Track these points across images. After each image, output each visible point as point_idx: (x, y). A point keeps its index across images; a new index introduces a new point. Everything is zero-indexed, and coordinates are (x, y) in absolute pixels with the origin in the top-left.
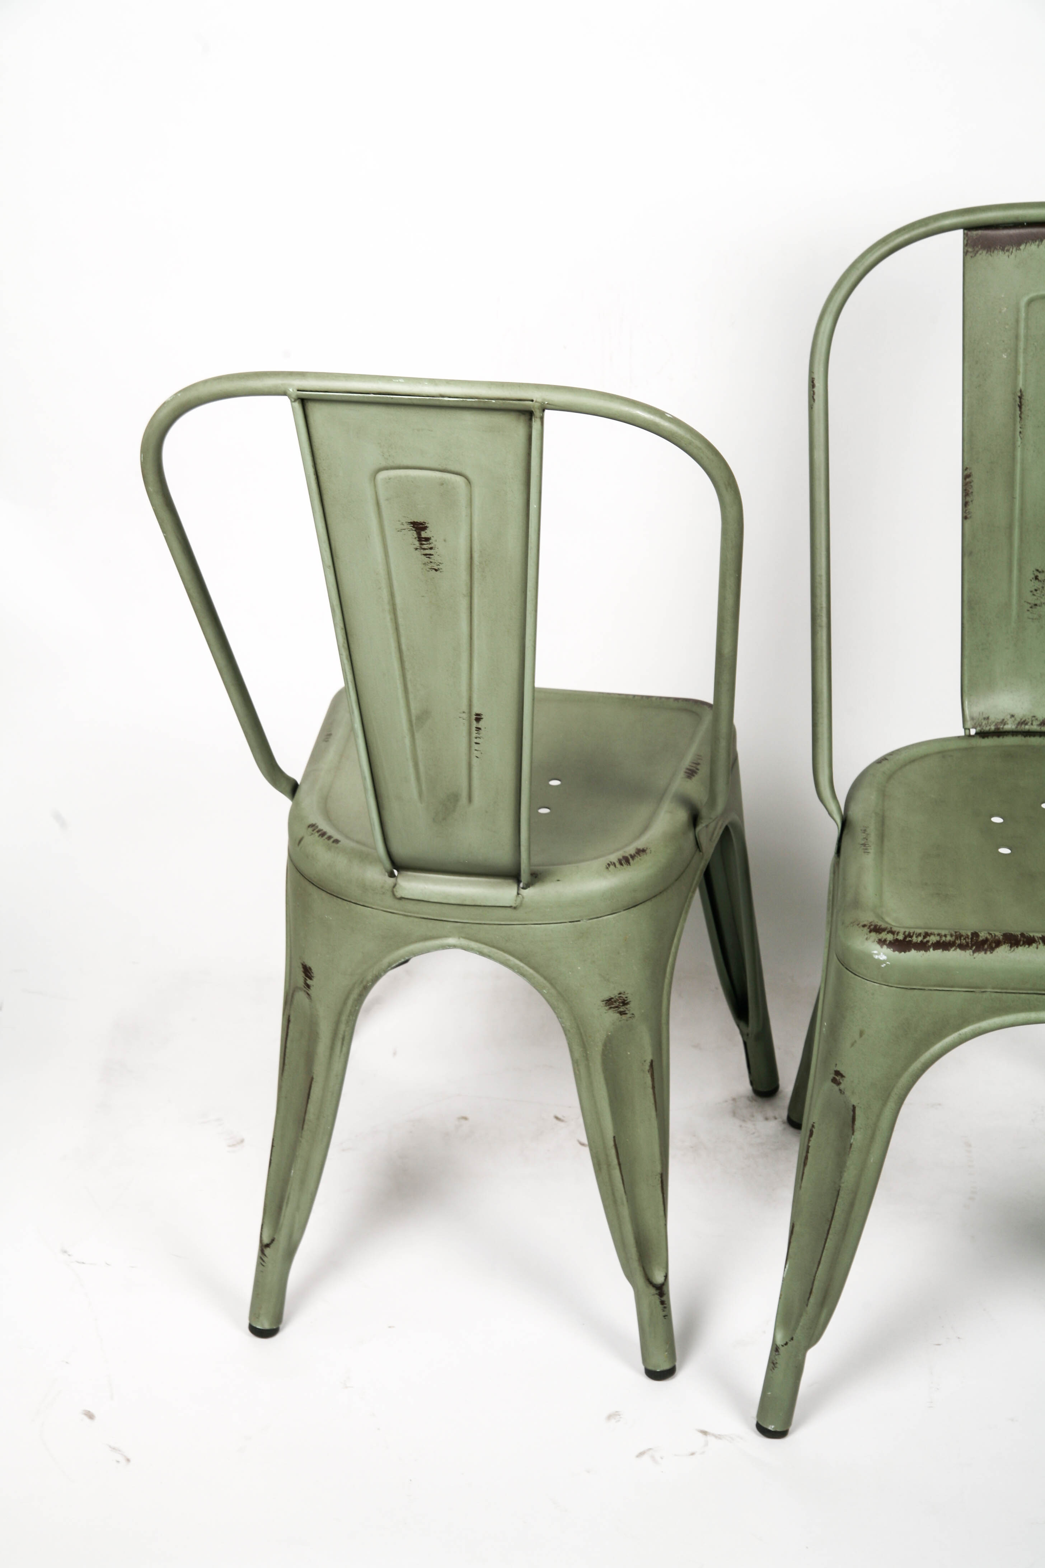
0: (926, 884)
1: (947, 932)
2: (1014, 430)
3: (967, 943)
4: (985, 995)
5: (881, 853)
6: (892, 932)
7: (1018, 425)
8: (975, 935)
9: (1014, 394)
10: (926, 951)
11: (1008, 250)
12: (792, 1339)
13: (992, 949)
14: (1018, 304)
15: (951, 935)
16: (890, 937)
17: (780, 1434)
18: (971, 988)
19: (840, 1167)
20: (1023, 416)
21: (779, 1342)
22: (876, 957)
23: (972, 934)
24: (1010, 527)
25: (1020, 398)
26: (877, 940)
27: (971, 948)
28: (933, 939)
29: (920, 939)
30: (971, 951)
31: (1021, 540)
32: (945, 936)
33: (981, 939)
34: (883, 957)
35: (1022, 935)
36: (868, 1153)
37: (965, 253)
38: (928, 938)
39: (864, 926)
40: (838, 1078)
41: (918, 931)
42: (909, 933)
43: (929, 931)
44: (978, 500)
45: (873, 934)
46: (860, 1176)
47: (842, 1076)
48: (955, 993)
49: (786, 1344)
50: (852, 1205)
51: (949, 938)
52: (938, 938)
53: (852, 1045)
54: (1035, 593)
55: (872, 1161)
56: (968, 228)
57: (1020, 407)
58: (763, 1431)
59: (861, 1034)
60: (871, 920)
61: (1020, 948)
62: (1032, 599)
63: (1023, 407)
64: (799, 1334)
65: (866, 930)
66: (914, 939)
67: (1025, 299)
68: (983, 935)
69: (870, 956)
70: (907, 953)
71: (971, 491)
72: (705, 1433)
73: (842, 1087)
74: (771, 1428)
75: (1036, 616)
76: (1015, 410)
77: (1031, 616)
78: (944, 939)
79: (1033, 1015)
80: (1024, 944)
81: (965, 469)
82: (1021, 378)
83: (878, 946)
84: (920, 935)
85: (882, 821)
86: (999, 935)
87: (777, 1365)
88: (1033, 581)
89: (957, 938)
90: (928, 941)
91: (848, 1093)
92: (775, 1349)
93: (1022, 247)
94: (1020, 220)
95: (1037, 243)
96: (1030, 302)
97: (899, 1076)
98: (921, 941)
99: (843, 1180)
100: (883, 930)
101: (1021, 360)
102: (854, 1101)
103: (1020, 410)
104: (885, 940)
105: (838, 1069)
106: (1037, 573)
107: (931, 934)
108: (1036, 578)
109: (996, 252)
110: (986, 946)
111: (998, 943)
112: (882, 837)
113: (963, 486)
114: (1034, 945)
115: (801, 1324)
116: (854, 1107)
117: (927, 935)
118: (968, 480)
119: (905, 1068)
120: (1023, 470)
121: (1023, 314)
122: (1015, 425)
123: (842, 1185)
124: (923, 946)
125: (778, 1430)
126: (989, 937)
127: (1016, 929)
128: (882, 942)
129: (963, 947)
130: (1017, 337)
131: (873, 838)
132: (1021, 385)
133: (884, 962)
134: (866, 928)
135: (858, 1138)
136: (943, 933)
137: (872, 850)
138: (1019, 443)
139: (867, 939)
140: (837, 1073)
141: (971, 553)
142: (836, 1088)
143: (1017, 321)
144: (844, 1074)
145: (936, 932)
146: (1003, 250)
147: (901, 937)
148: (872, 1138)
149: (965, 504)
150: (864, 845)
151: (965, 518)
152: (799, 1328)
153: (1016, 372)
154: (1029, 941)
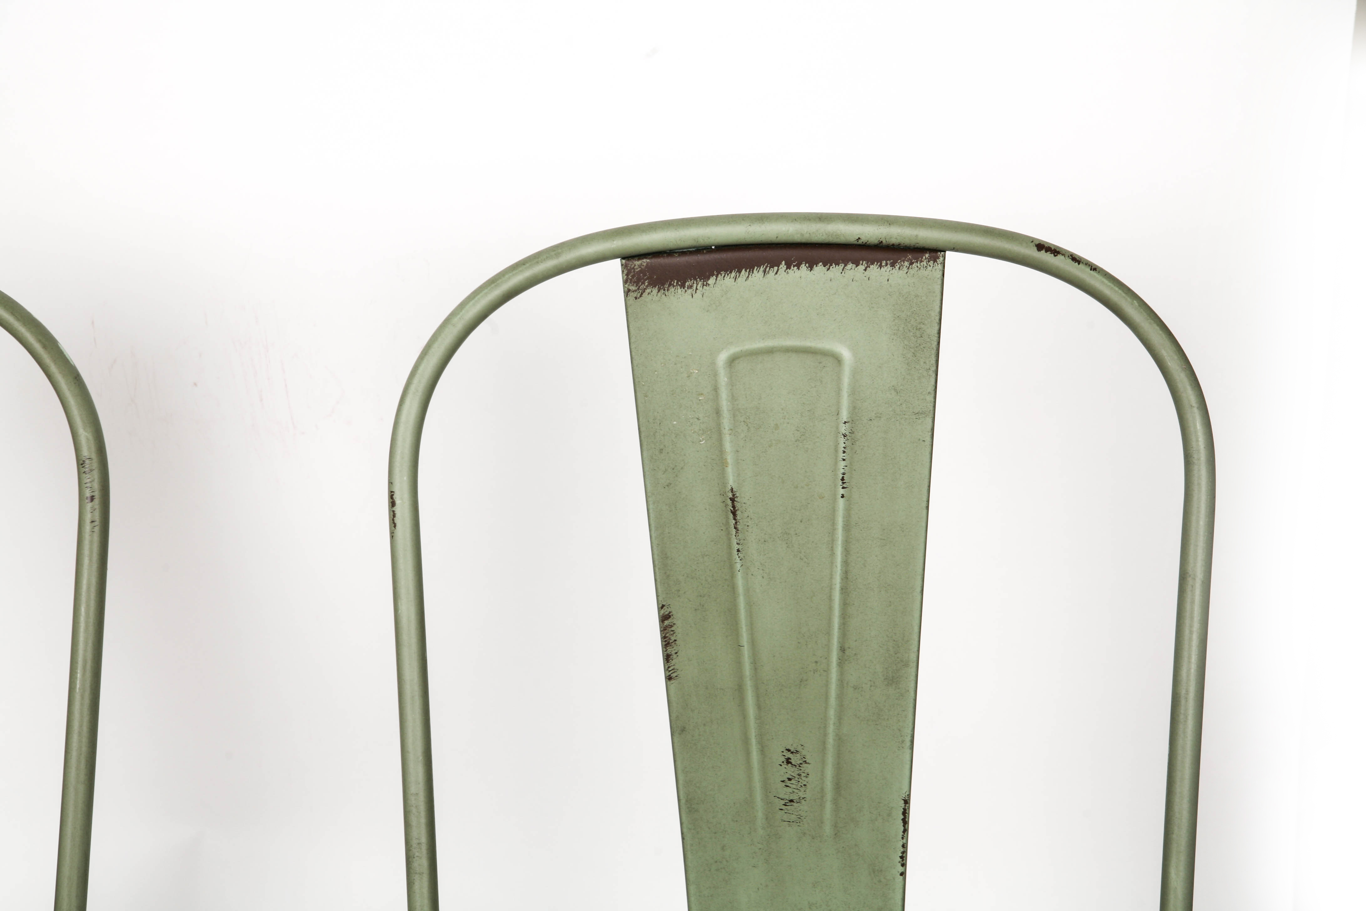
2: (730, 547)
7: (734, 541)
9: (723, 494)
11: (690, 287)
14: (713, 363)
20: (739, 527)
24: (740, 689)
25: (733, 500)
31: (759, 707)
37: (627, 293)
44: (685, 650)
54: (788, 783)
56: (628, 257)
57: (734, 513)
62: (785, 793)
63: (738, 513)
67: (722, 357)
71: (673, 638)
75: (793, 817)
76: (727, 518)
77: (786, 817)
81: (661, 607)
82: (730, 470)
88: (784, 765)
93: (711, 281)
94: (703, 242)
95: (733, 274)
96: (732, 361)
101: (728, 446)
103: (735, 519)
106: (789, 755)
108: (788, 761)
109: (672, 289)
113: (661, 631)
118: (666, 623)
120: (750, 605)
121: (723, 379)
122: (729, 539)
130: (718, 412)
132: (731, 481)
138: (738, 566)
141: (683, 730)
143: (716, 389)
146: (683, 286)
149: (667, 658)
151: (669, 678)
153: (723, 463)
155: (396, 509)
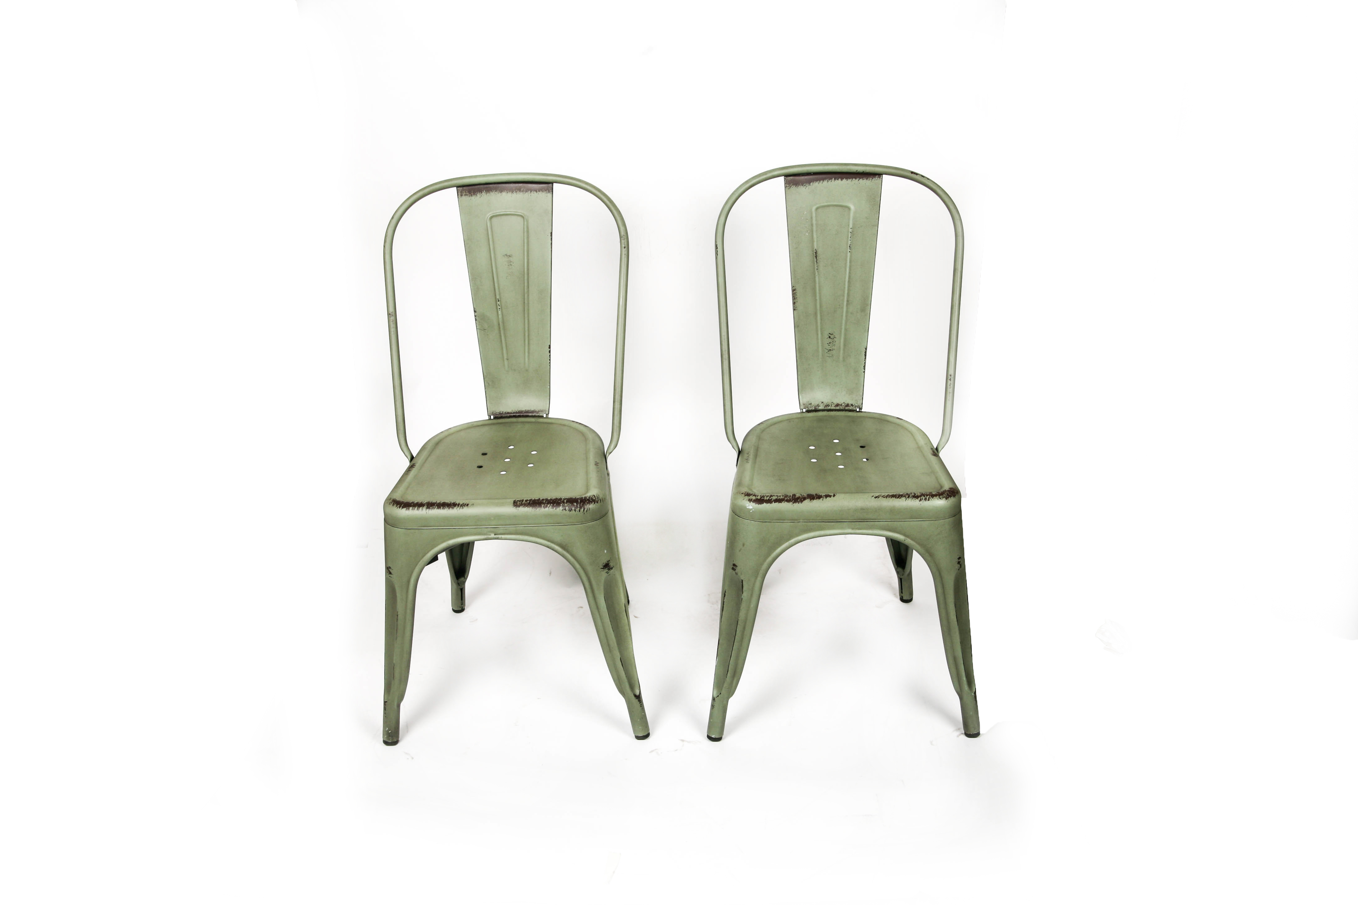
0: (775, 475)
1: (781, 495)
2: (814, 268)
3: (790, 499)
4: (799, 523)
5: (755, 462)
6: (755, 495)
7: (816, 266)
8: (794, 495)
9: (813, 251)
10: (771, 503)
11: (805, 186)
12: (721, 694)
13: (802, 502)
14: (811, 210)
15: (783, 496)
16: (754, 498)
17: (719, 739)
18: (793, 520)
19: (738, 610)
20: (818, 262)
21: (715, 696)
22: (748, 507)
23: (793, 495)
24: (816, 314)
25: (816, 253)
26: (748, 499)
27: (792, 502)
28: (774, 498)
29: (768, 498)
30: (792, 503)
31: (821, 319)
32: (780, 496)
33: (796, 497)
34: (751, 507)
35: (816, 495)
36: (750, 602)
37: (786, 187)
38: (771, 498)
39: (742, 493)
40: (734, 567)
41: (767, 495)
42: (763, 496)
43: (773, 495)
44: (800, 301)
45: (746, 497)
46: (747, 614)
47: (736, 566)
48: (785, 523)
49: (718, 696)
50: (744, 628)
51: (781, 497)
52: (776, 497)
53: (740, 551)
54: (829, 344)
56: (786, 176)
57: (816, 257)
58: (710, 738)
59: (743, 545)
60: (746, 491)
61: (815, 500)
62: (829, 348)
63: (817, 257)
64: (724, 692)
65: (743, 495)
66: (765, 498)
67: (814, 208)
68: (798, 495)
69: (745, 507)
70: (762, 505)
71: (796, 297)
72: (683, 741)
73: (736, 571)
74: (713, 736)
75: (831, 355)
76: (814, 259)
77: (828, 355)
78: (779, 497)
79: (822, 532)
80: (817, 498)
81: (793, 287)
82: (815, 243)
83: (749, 502)
84: (768, 496)
85: (757, 450)
86: (805, 495)
87: (715, 707)
88: (828, 338)
89: (785, 497)
90: (772, 499)
91: (739, 574)
92: (714, 699)
93: (811, 184)
94: (809, 171)
95: (818, 182)
96: (817, 209)
97: (762, 564)
98: (769, 499)
99: (739, 616)
100: (751, 495)
101: (815, 236)
102: (742, 577)
103: (816, 259)
104: (752, 499)
105: (734, 563)
106: (830, 335)
107: (774, 496)
108: (830, 337)
109: (799, 186)
110: (799, 500)
111: (804, 499)
112: (756, 456)
113: (792, 295)
114: (821, 499)
115: (724, 686)
116: (742, 581)
117: (771, 496)
118: (794, 292)
119: (765, 560)
120: (820, 287)
121: (814, 215)
122: (814, 265)
123: (739, 618)
124: (769, 501)
125: (717, 737)
126: (800, 496)
127: (813, 493)
128: (750, 500)
129: (788, 501)
130: (812, 225)
131: (751, 456)
132: (815, 247)
133: (751, 509)
134: (743, 494)
135: (745, 595)
136: (779, 495)
137: (750, 461)
138: (817, 274)
139: (743, 499)
140: (734, 565)
141: (798, 326)
142: (734, 572)
143: (812, 218)
144: (737, 565)
145: (776, 495)
146: (803, 185)
147: (759, 498)
148: (752, 595)
149: (794, 303)
150: (747, 459)
151: (794, 310)
152: (724, 688)
153: (813, 242)
154: (819, 497)
155: (718, 250)
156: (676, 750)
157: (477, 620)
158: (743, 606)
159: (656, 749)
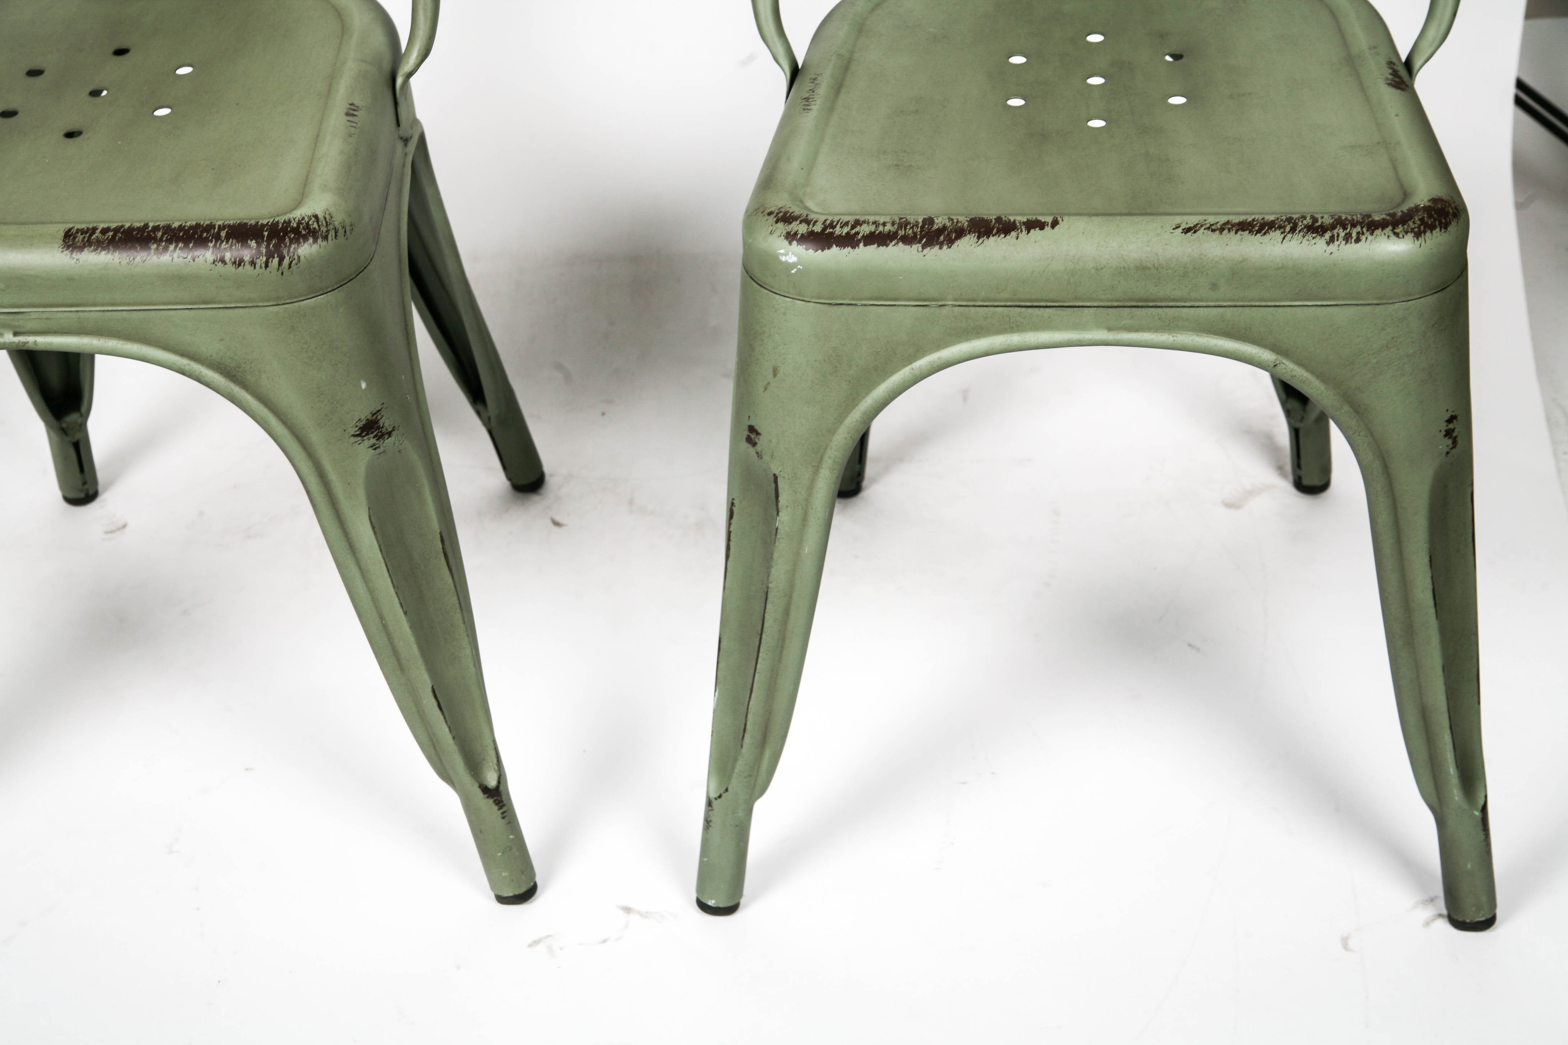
0: (885, 152)
1: (887, 219)
3: (915, 234)
4: (944, 311)
5: (830, 109)
6: (807, 222)
8: (930, 221)
10: (853, 247)
12: (727, 790)
13: (950, 242)
15: (893, 224)
16: (803, 229)
17: (730, 910)
18: (924, 301)
19: (768, 560)
21: (713, 795)
22: (783, 259)
23: (924, 221)
26: (784, 233)
27: (920, 242)
28: (865, 229)
29: (846, 230)
30: (920, 245)
32: (884, 224)
33: (935, 227)
34: (792, 259)
35: (999, 219)
36: (800, 541)
38: (857, 229)
39: (770, 214)
40: (753, 436)
41: (845, 219)
42: (832, 222)
43: (862, 219)
45: (780, 225)
46: (793, 573)
47: (758, 434)
48: (900, 308)
49: (720, 797)
50: (787, 612)
51: (888, 227)
52: (872, 228)
53: (766, 388)
55: (806, 551)
58: (704, 907)
59: (775, 372)
60: (781, 204)
61: (992, 238)
64: (735, 784)
65: (772, 219)
66: (838, 231)
68: (939, 222)
69: (776, 257)
70: (826, 251)
72: (627, 910)
73: (759, 448)
74: (711, 903)
78: (881, 228)
79: (1015, 339)
80: (998, 233)
83: (786, 243)
84: (847, 224)
85: (846, 66)
86: (964, 220)
87: (711, 824)
89: (900, 226)
90: (857, 233)
91: (766, 458)
92: (709, 804)
97: (832, 431)
98: (848, 233)
99: (771, 579)
100: (795, 218)
102: (775, 468)
104: (796, 234)
105: (752, 423)
107: (864, 222)
110: (942, 238)
111: (960, 233)
112: (838, 88)
114: (1013, 234)
115: (736, 771)
116: (776, 478)
117: (857, 223)
119: (840, 420)
123: (770, 585)
124: (849, 241)
125: (721, 905)
126: (948, 224)
127: (990, 212)
128: (791, 237)
129: (907, 240)
131: (823, 89)
133: (794, 265)
134: (773, 216)
135: (784, 520)
136: (882, 220)
137: (815, 107)
139: (771, 233)
140: (752, 429)
142: (752, 450)
144: (760, 431)
145: (872, 219)
147: (818, 228)
148: (805, 519)
150: (807, 99)
152: (735, 776)
154: (1006, 228)
156: (605, 941)
157: (125, 526)
158: (782, 548)
159: (549, 936)
